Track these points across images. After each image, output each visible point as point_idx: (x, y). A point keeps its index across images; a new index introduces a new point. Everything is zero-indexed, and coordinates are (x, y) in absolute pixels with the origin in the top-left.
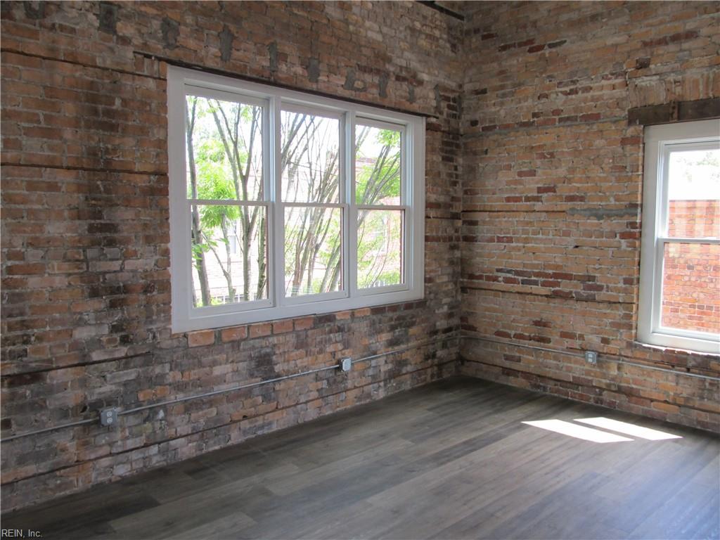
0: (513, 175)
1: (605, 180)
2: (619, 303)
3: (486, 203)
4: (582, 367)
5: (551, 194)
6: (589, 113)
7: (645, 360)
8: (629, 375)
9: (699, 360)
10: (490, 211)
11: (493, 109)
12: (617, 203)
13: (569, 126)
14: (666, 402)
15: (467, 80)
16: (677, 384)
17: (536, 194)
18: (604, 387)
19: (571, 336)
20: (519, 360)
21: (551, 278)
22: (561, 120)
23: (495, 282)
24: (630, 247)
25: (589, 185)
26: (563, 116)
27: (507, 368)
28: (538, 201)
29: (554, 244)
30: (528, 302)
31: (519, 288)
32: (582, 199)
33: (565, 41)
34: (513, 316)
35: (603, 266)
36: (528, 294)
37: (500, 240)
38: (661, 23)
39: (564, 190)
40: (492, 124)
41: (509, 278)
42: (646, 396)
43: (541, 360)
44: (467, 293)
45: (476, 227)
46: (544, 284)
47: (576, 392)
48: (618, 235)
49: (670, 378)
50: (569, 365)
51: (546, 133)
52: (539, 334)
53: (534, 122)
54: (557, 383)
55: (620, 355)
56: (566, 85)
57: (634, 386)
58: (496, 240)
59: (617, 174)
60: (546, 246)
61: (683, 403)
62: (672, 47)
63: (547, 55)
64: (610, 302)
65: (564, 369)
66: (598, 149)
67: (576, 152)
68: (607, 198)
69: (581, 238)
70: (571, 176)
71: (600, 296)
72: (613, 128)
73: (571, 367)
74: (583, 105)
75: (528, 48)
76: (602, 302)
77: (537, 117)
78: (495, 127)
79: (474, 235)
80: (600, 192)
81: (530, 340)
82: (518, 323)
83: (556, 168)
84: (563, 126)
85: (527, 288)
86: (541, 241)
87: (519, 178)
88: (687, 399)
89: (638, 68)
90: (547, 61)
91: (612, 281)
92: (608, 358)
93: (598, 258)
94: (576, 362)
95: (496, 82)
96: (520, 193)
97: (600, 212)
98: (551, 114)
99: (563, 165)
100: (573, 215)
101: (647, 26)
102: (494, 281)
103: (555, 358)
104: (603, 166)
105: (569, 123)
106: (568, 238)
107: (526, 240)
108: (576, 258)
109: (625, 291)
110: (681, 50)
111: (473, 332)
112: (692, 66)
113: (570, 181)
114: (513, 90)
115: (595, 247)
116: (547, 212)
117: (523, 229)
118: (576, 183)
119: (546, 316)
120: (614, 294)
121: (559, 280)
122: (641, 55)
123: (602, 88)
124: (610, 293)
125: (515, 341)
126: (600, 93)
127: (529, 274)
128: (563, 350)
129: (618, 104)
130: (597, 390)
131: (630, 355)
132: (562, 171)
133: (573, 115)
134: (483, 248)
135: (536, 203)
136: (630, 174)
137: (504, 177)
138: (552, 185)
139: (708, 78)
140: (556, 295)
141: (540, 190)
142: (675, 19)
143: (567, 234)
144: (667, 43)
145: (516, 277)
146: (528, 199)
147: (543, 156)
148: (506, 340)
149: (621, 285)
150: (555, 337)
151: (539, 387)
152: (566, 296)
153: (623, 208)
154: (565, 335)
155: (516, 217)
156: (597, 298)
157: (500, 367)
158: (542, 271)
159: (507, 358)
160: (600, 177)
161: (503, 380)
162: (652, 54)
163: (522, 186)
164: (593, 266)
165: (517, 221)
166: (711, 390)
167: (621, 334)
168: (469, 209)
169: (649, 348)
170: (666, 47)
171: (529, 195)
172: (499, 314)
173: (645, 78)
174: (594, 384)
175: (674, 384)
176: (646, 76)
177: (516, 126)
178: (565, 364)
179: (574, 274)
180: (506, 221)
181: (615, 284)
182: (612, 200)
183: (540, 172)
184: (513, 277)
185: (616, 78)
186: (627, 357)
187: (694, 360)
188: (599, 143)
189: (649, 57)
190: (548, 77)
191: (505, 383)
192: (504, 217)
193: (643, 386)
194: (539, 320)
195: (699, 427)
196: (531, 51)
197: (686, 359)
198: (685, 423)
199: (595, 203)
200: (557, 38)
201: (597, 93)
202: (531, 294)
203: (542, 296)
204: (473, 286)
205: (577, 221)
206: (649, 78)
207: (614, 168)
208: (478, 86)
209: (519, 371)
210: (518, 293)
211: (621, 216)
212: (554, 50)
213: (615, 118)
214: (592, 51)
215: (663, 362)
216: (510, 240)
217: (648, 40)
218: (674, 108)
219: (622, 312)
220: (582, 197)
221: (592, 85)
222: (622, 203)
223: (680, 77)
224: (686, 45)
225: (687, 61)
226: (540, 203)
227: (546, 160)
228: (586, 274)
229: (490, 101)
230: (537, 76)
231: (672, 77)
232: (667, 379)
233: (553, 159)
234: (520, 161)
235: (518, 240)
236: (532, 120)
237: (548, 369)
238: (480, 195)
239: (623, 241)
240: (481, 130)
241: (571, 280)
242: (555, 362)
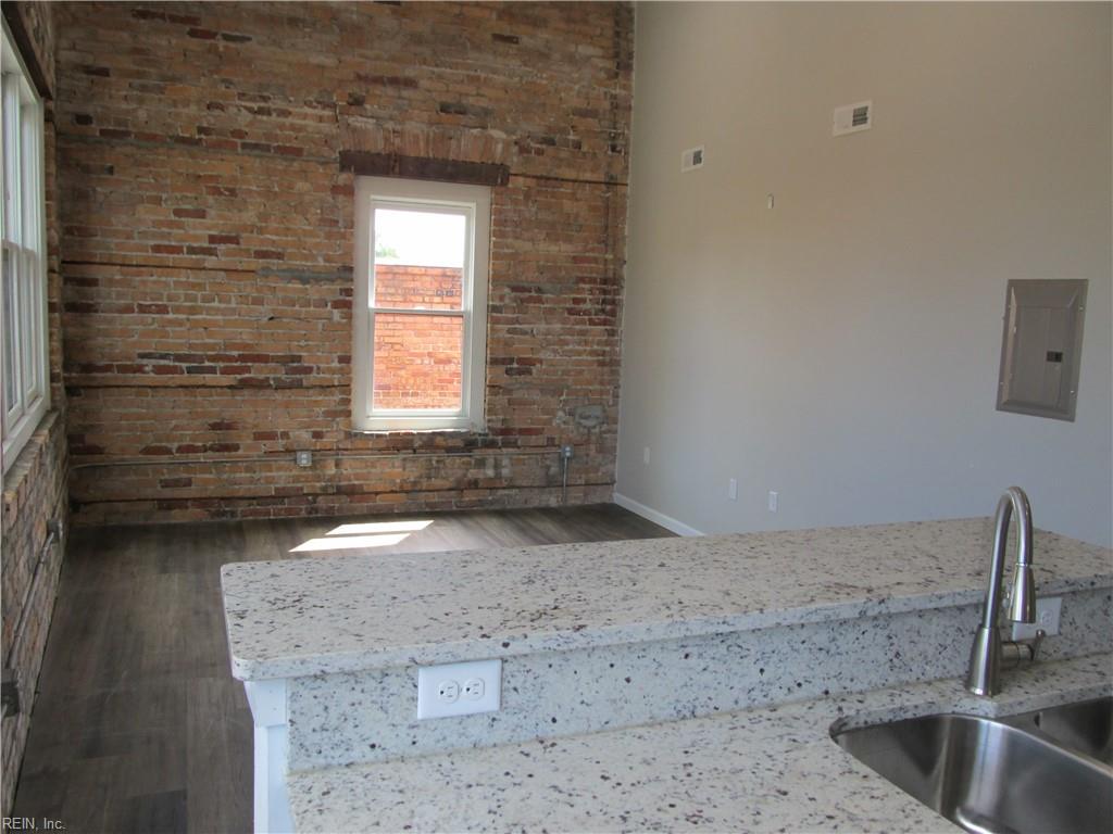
0: (166, 212)
1: (311, 234)
2: (334, 386)
3: (114, 252)
4: (288, 473)
5: (234, 246)
6: (288, 145)
7: (368, 449)
8: (350, 471)
9: (425, 438)
10: (121, 265)
11: (124, 106)
12: (327, 264)
13: (257, 156)
14: (392, 492)
15: (64, 43)
16: (404, 469)
17: (206, 245)
18: (319, 492)
19: (271, 436)
20: (188, 483)
21: (236, 361)
22: (244, 146)
23: (137, 375)
24: (343, 318)
25: (290, 238)
26: (248, 141)
27: (165, 500)
28: (211, 254)
29: (239, 315)
30: (199, 398)
31: (185, 379)
32: (279, 256)
33: (249, 39)
34: (174, 422)
35: (310, 343)
36: (198, 387)
37: (143, 309)
38: (377, 58)
39: (252, 242)
40: (122, 129)
41: (164, 366)
42: (371, 490)
43: (225, 476)
44: (79, 395)
45: (94, 289)
46: (225, 371)
47: (280, 507)
48: (329, 304)
49: (396, 464)
50: (269, 474)
51: (222, 160)
52: (219, 440)
53: (200, 140)
54: (251, 501)
55: (339, 449)
56: (253, 99)
57: (356, 482)
58: (136, 310)
59: (327, 229)
60: (227, 318)
61: (410, 489)
62: (390, 91)
63: (221, 49)
64: (322, 387)
65: (262, 481)
66: (301, 194)
67: (268, 194)
68: (313, 257)
69: (280, 307)
70: (264, 224)
71: (308, 379)
72: (321, 170)
73: (273, 478)
74: (279, 132)
75: (188, 28)
76: (314, 387)
77: (206, 134)
78: (127, 134)
79: (91, 302)
80: (304, 249)
81: (205, 451)
82: (182, 430)
83: (240, 211)
84: (249, 155)
85: (199, 379)
86: (218, 311)
87: (177, 218)
88: (415, 483)
89: (351, 104)
90: (221, 57)
91: (322, 360)
92: (322, 455)
93: (304, 332)
94: (279, 469)
95: (127, 63)
96: (178, 241)
97: (307, 274)
98: (229, 135)
99: (251, 207)
100: (267, 277)
101: (362, 56)
102: (135, 372)
103: (248, 469)
104: (309, 216)
105: (257, 152)
106: (261, 307)
107: (193, 310)
108: (272, 334)
109: (341, 371)
110: (400, 97)
111: (97, 457)
112: (412, 119)
113: (261, 231)
114: (162, 83)
115: (299, 319)
116: (225, 270)
117: (186, 295)
118: (271, 234)
119: (228, 414)
120: (327, 376)
121: (249, 364)
122: (356, 89)
123: (305, 116)
124: (321, 375)
125: (181, 458)
126: (303, 122)
127: (201, 359)
128: (259, 456)
129: (326, 141)
130: (310, 498)
131: (349, 447)
132: (249, 216)
133: (263, 142)
134: (111, 321)
135: (207, 257)
136: (343, 230)
137: (147, 215)
138: (234, 234)
139: (428, 135)
140: (245, 384)
141: (212, 239)
142: (393, 59)
143: (258, 301)
144: (384, 84)
145: (177, 364)
146: (192, 250)
147: (216, 191)
148: (164, 459)
149: (335, 364)
150: (246, 441)
151: (224, 513)
152: (261, 385)
153: (335, 270)
154: (260, 436)
155: (172, 276)
156: (305, 383)
157: (153, 500)
158: (222, 353)
159: (166, 484)
160: (304, 230)
161: (160, 519)
162: (367, 92)
163: (182, 231)
164: (296, 343)
165: (174, 282)
166: (439, 468)
167: (338, 424)
168: (79, 259)
169: (372, 435)
170: (383, 89)
171: (195, 245)
172: (147, 422)
173: (360, 119)
174: (305, 491)
175: (401, 470)
176: (361, 116)
177: (168, 140)
178: (264, 474)
179: (271, 354)
180: (154, 282)
181: (328, 363)
182: (321, 262)
183: (212, 213)
184: (171, 364)
185: (324, 108)
186: (346, 450)
187: (420, 439)
188: (301, 186)
189: (364, 94)
190: (223, 81)
191: (165, 522)
192: (152, 275)
193: (367, 480)
194: (218, 421)
195: (427, 510)
196: (193, 34)
197: (412, 441)
198: (414, 509)
199: (298, 263)
200: (236, 30)
201: (299, 122)
202: (204, 386)
203: (222, 387)
204: (95, 383)
205: (273, 285)
206: (365, 119)
207: (323, 221)
208: (89, 60)
209: (187, 499)
210: (181, 386)
211: (332, 281)
212: (232, 45)
213: (323, 160)
214: (290, 65)
215: (388, 448)
216: (163, 310)
217: (362, 73)
218: (395, 161)
219: (338, 397)
220: (280, 253)
221: (291, 109)
222: (334, 265)
223: (398, 128)
224: (406, 93)
225: (407, 111)
226: (214, 258)
227: (223, 197)
228: (288, 353)
229: (118, 90)
230: (204, 75)
231: (390, 125)
232: (393, 467)
233: (233, 198)
234: (179, 195)
235: (177, 310)
236: (197, 137)
237: (237, 487)
238: (98, 238)
239: (335, 311)
240: (98, 134)
241: (266, 362)
242: (248, 475)
